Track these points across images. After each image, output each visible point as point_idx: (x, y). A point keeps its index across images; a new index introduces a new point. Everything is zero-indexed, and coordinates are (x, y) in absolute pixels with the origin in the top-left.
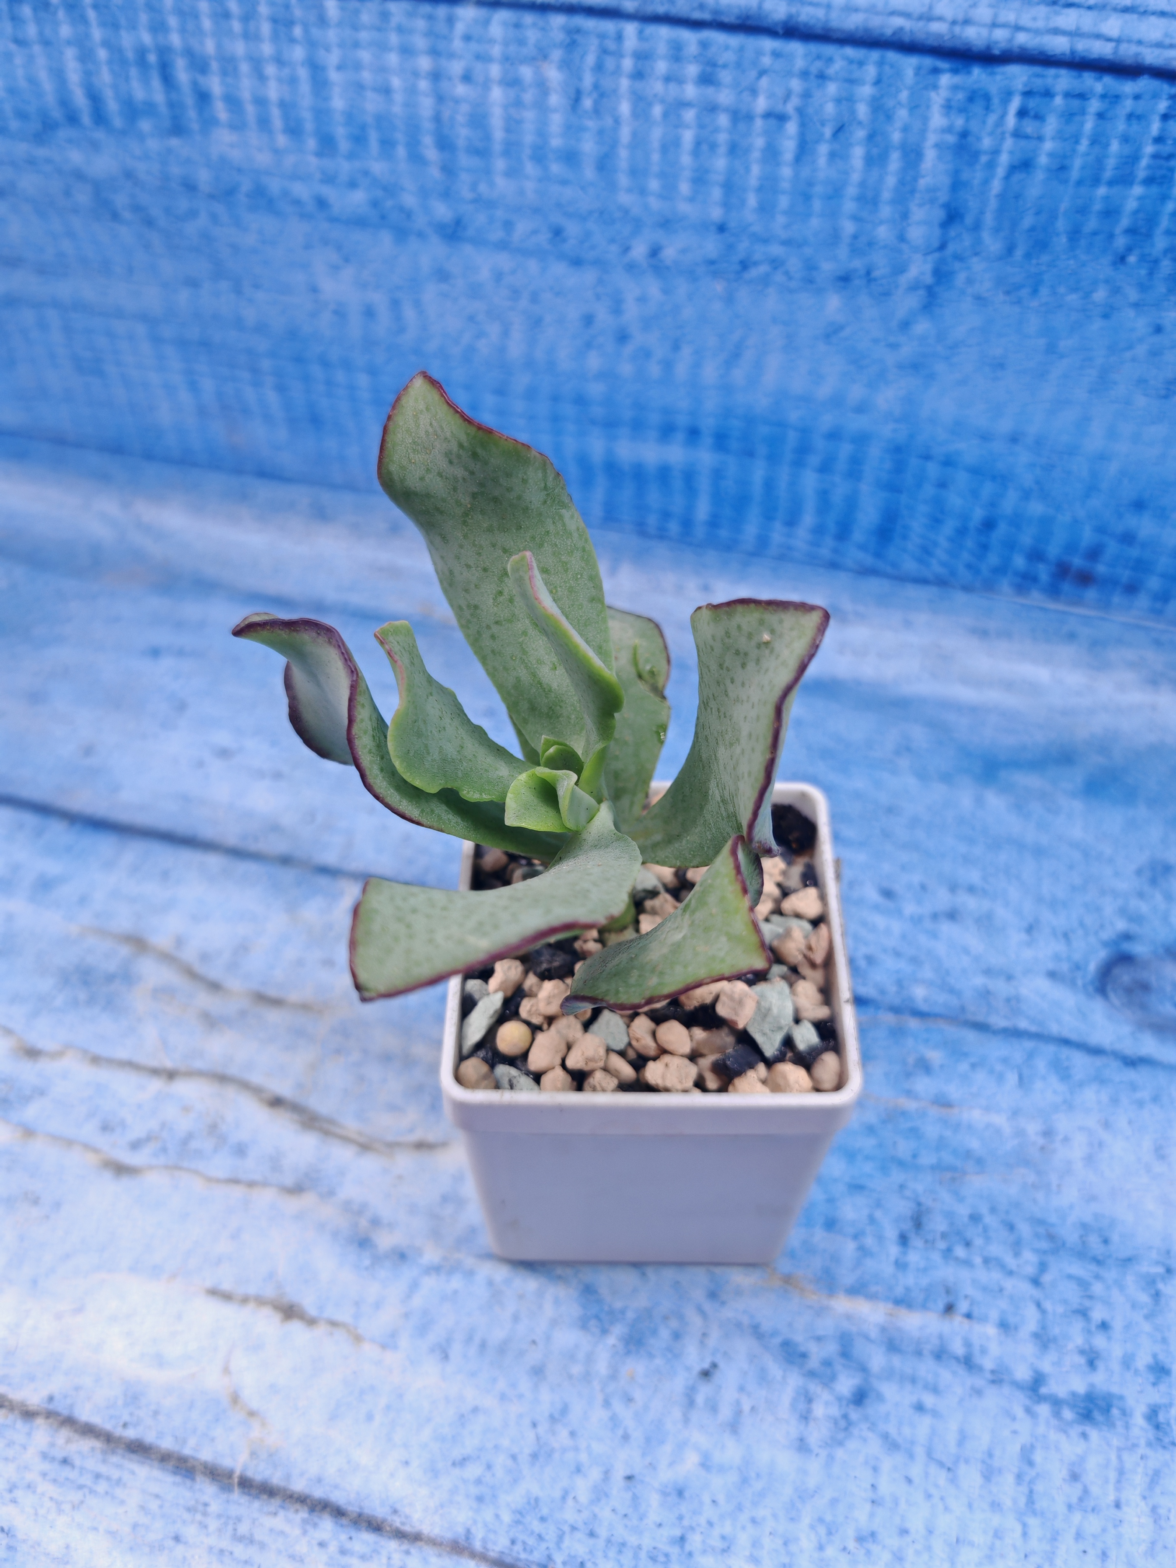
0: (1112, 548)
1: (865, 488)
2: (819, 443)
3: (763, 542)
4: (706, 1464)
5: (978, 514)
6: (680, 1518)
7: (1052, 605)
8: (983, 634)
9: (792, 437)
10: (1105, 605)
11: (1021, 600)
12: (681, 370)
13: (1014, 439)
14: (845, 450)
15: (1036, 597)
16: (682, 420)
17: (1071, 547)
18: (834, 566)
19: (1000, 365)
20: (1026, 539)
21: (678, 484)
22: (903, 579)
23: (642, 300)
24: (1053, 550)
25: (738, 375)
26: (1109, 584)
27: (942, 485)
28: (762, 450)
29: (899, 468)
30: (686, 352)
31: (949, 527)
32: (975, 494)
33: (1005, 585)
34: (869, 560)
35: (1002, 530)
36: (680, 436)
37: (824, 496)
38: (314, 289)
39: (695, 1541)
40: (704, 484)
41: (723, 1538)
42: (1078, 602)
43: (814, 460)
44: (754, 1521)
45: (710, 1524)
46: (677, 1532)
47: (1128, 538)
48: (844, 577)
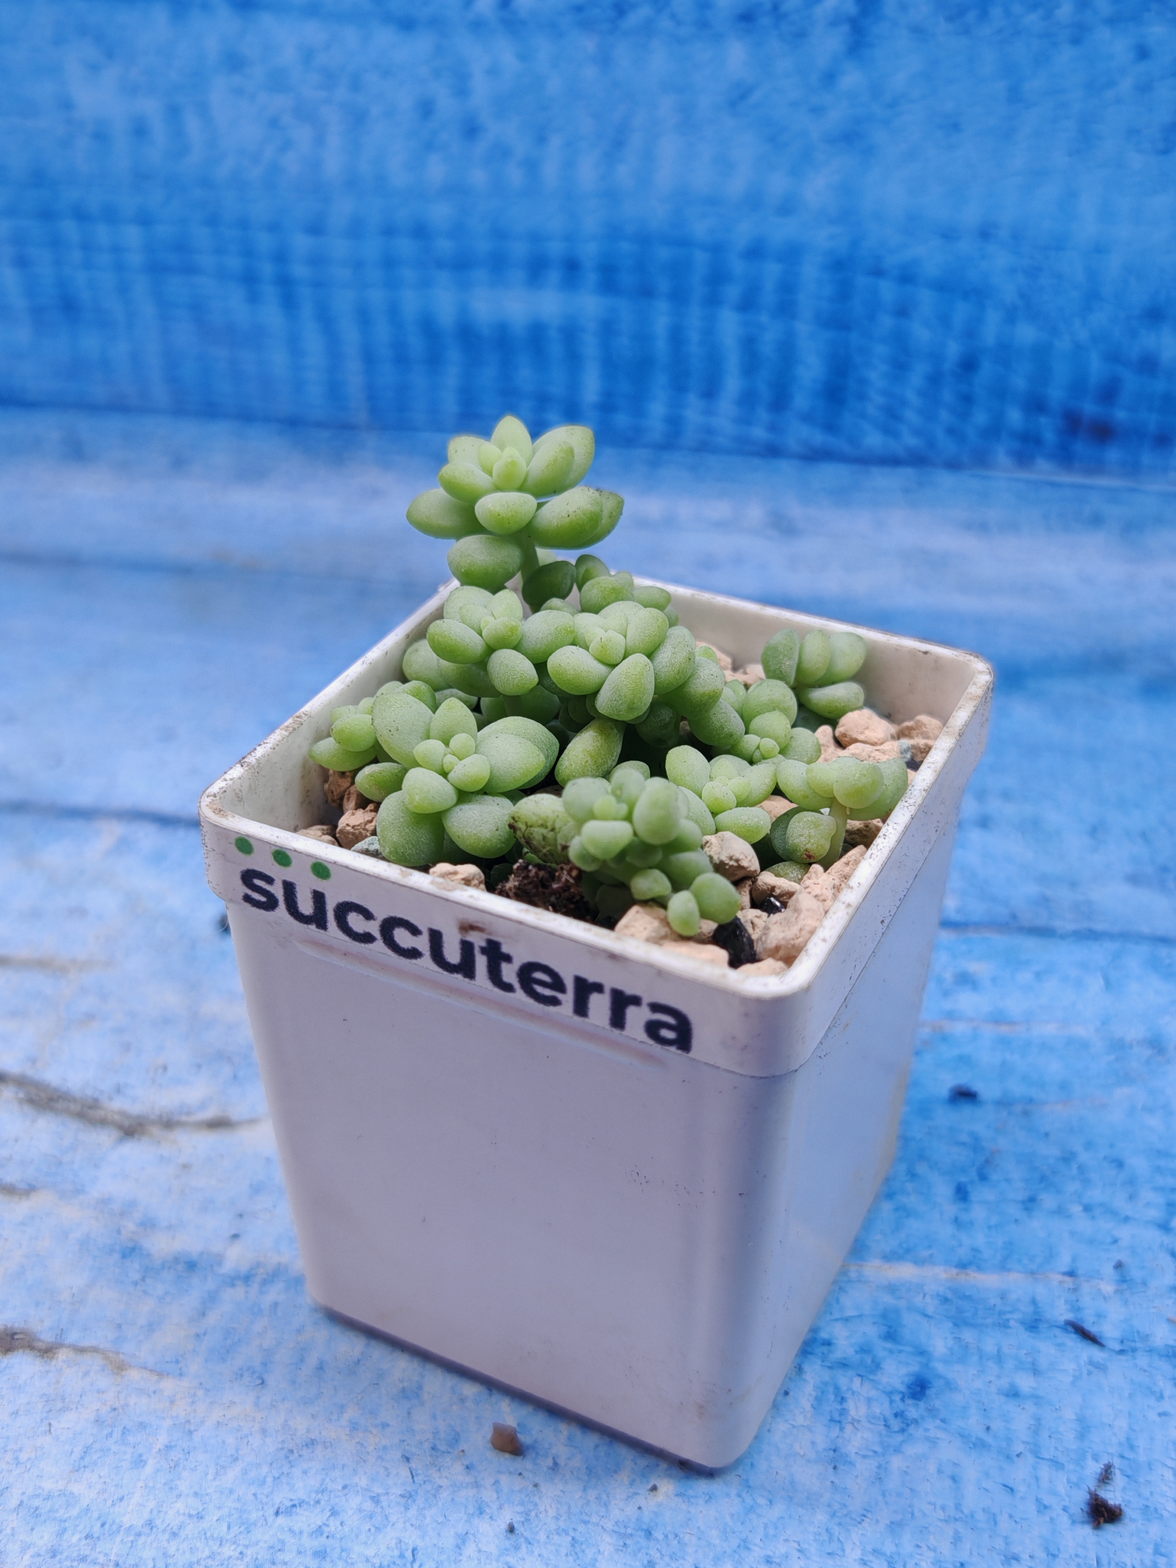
0: (1131, 382)
1: (803, 328)
2: (737, 266)
3: (674, 426)
5: (953, 350)
7: (1065, 478)
8: (982, 528)
9: (701, 259)
10: (1133, 469)
11: (1024, 475)
12: (550, 171)
13: (985, 233)
14: (772, 271)
15: (1043, 468)
16: (556, 248)
17: (1078, 387)
18: (773, 453)
19: (954, 126)
20: (1019, 381)
21: (556, 350)
23: (493, 71)
24: (1056, 394)
25: (624, 173)
26: (1134, 436)
27: (902, 311)
28: (664, 285)
29: (844, 292)
30: (555, 142)
31: (917, 376)
32: (944, 320)
33: (1001, 455)
34: (818, 438)
35: (987, 370)
36: (554, 275)
37: (749, 344)
38: (67, 105)
40: (590, 347)
42: (1097, 468)
43: (733, 292)
47: (1148, 366)
48: (786, 466)
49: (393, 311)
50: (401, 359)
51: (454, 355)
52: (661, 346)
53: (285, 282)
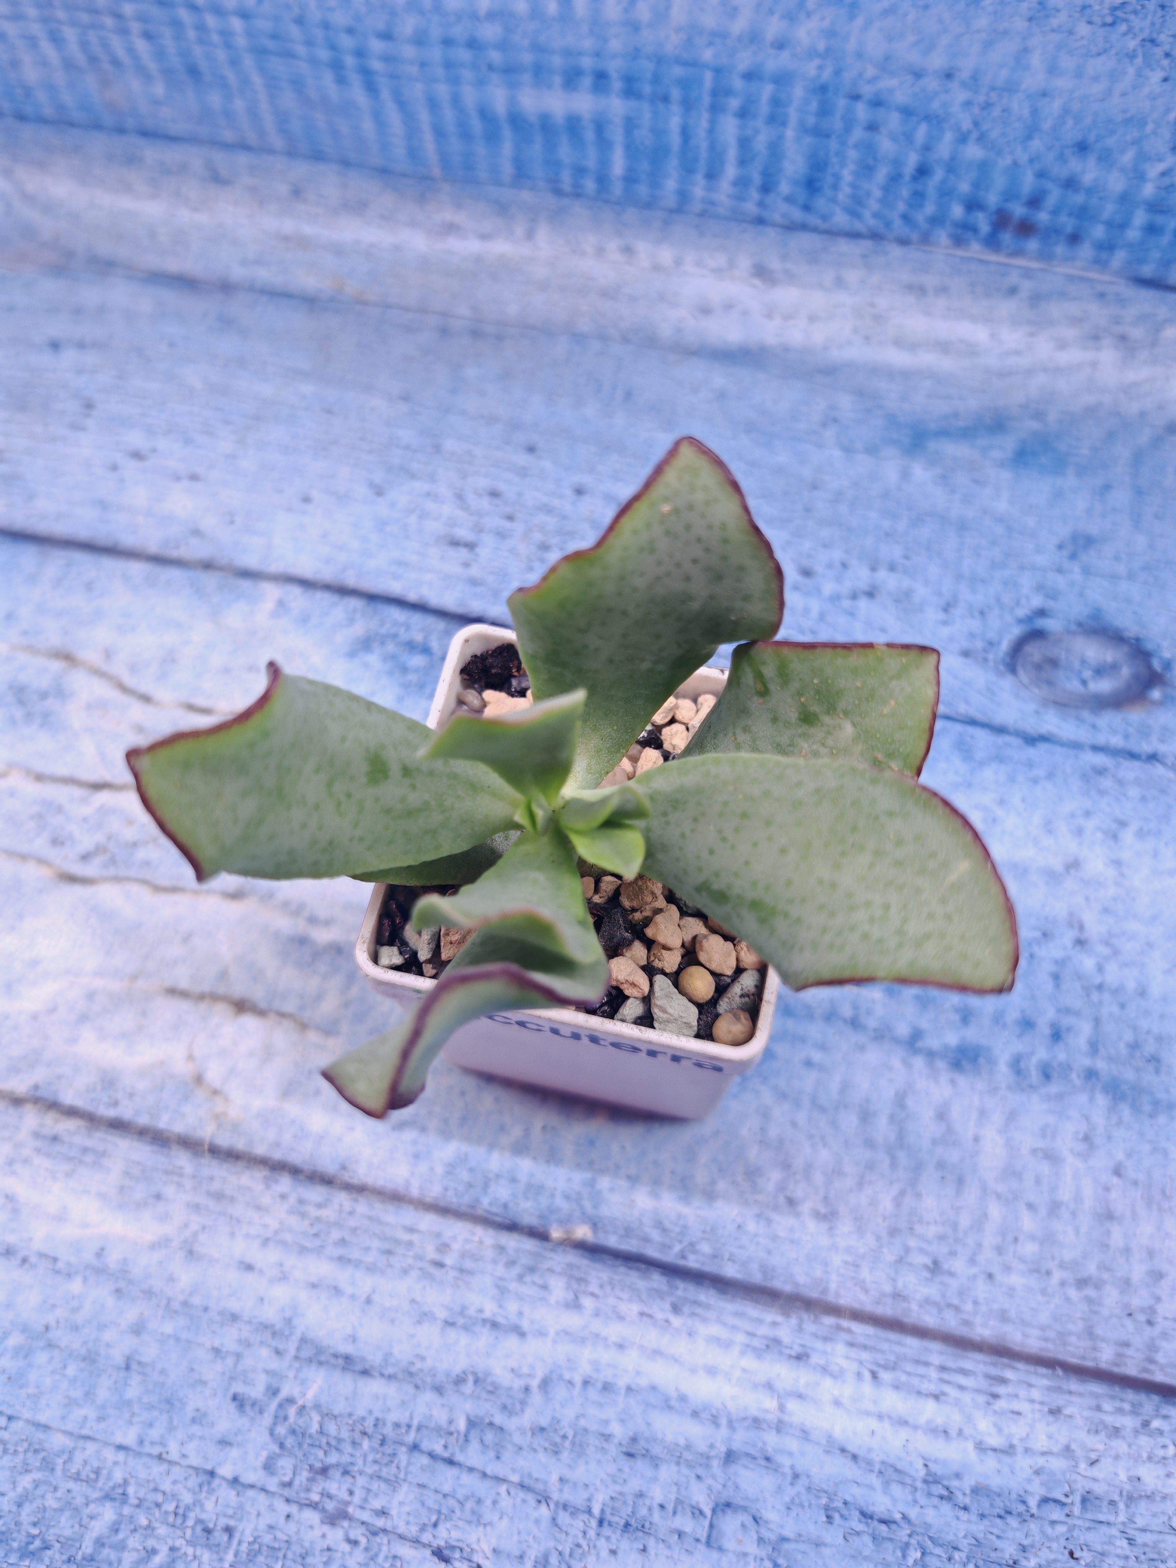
0: (1054, 194)
1: (790, 133)
2: (738, 84)
3: (683, 196)
5: (912, 160)
7: (993, 257)
8: (920, 291)
9: (708, 78)
10: (1045, 256)
11: (960, 253)
13: (949, 76)
14: (767, 90)
15: (975, 249)
16: (587, 62)
17: (1009, 195)
18: (760, 221)
20: (964, 187)
21: (589, 135)
22: (833, 233)
24: (992, 199)
25: (643, 9)
26: (1051, 233)
27: (872, 127)
28: (676, 94)
29: (824, 111)
31: (882, 174)
32: (908, 137)
33: (943, 237)
34: (797, 215)
35: (939, 175)
36: (587, 81)
37: (745, 144)
40: (617, 135)
42: (1019, 253)
43: (734, 103)
47: (1070, 184)
48: (771, 233)
49: (456, 100)
50: (466, 135)
51: (507, 133)
52: (675, 140)
53: (366, 73)
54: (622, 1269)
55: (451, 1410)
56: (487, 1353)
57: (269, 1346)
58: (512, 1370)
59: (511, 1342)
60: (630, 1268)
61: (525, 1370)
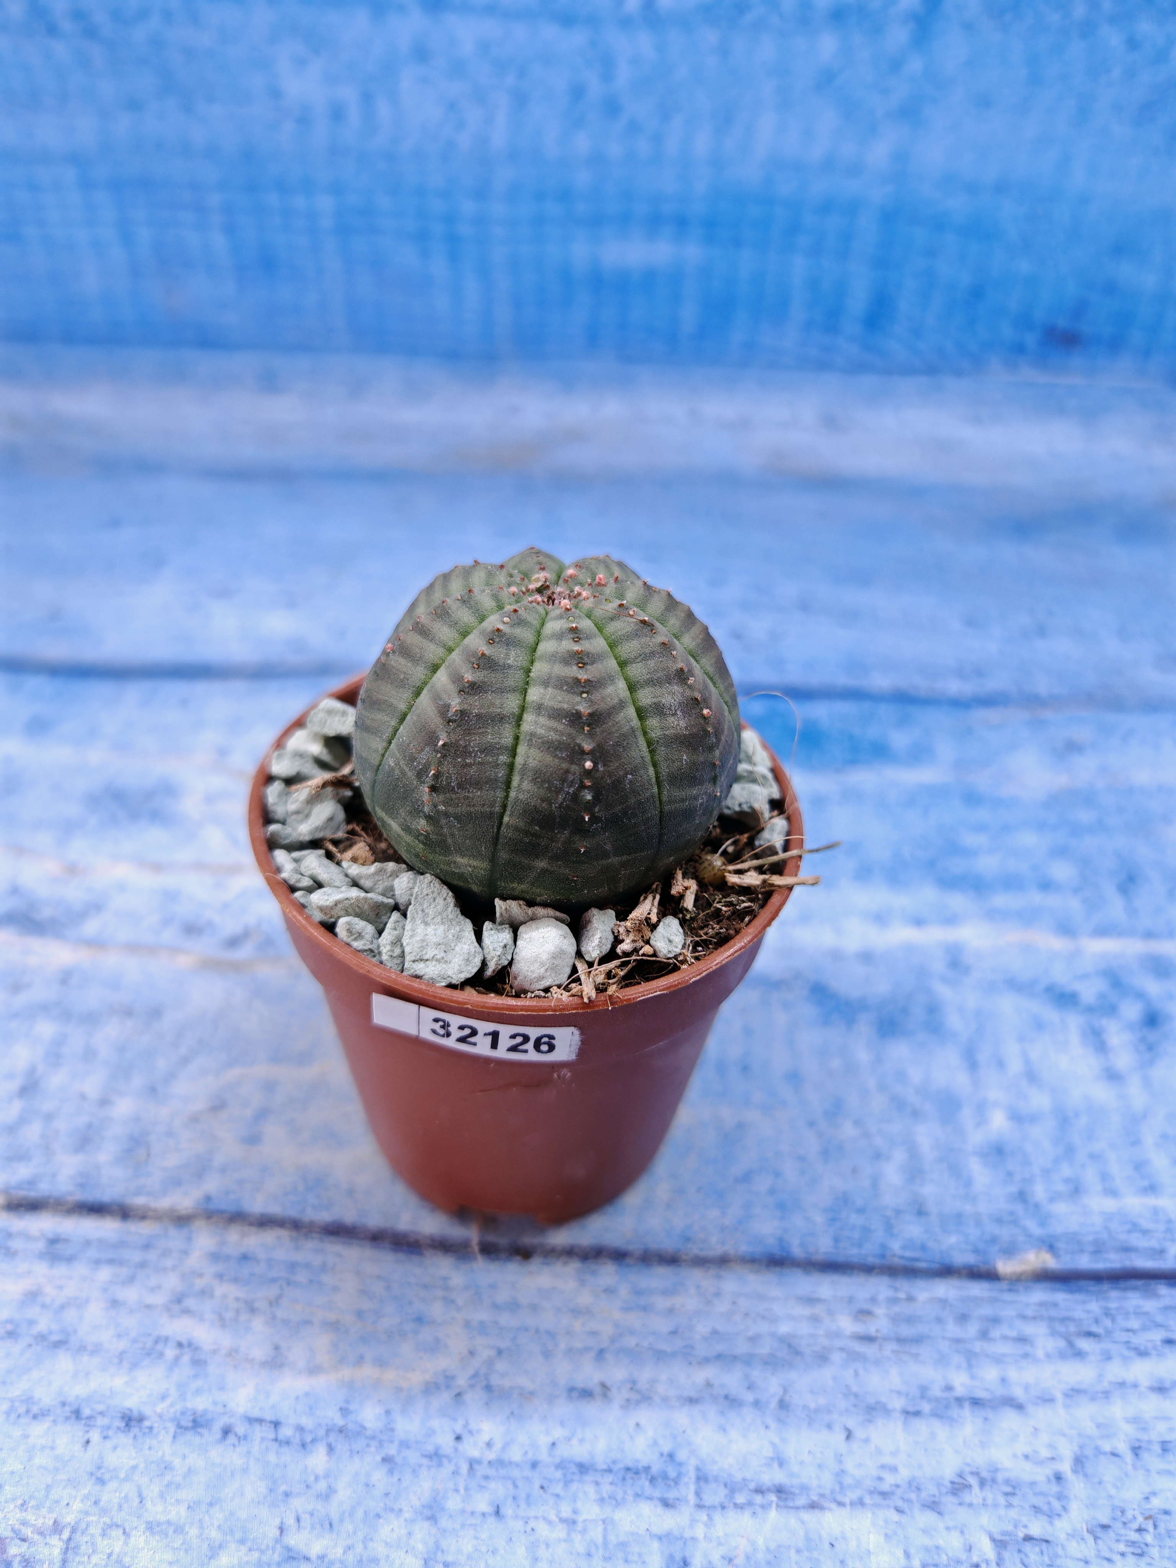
0: (1096, 302)
1: (855, 267)
3: (750, 346)
4: (1017, 1117)
5: (965, 281)
6: (1010, 1174)
7: (1042, 379)
10: (1091, 370)
11: (1011, 378)
12: (672, 144)
15: (1025, 372)
16: (670, 208)
17: (1056, 306)
18: (824, 366)
20: (1013, 303)
21: (663, 291)
24: (1040, 313)
25: (730, 145)
26: (1094, 343)
28: (751, 236)
29: (889, 239)
30: (677, 122)
31: (936, 302)
32: (964, 255)
33: (995, 361)
34: (858, 353)
35: (990, 298)
36: (668, 228)
37: (813, 284)
38: (276, 93)
39: (1039, 1192)
40: (690, 289)
41: (1067, 1181)
43: (804, 241)
44: (1094, 1157)
45: (1046, 1172)
46: (1013, 1189)
47: (1109, 288)
50: (543, 302)
54: (1114, 1294)
55: (962, 1532)
56: (981, 1442)
57: (650, 1498)
58: (1026, 1457)
59: (1009, 1420)
60: (1125, 1289)
61: (1045, 1453)
